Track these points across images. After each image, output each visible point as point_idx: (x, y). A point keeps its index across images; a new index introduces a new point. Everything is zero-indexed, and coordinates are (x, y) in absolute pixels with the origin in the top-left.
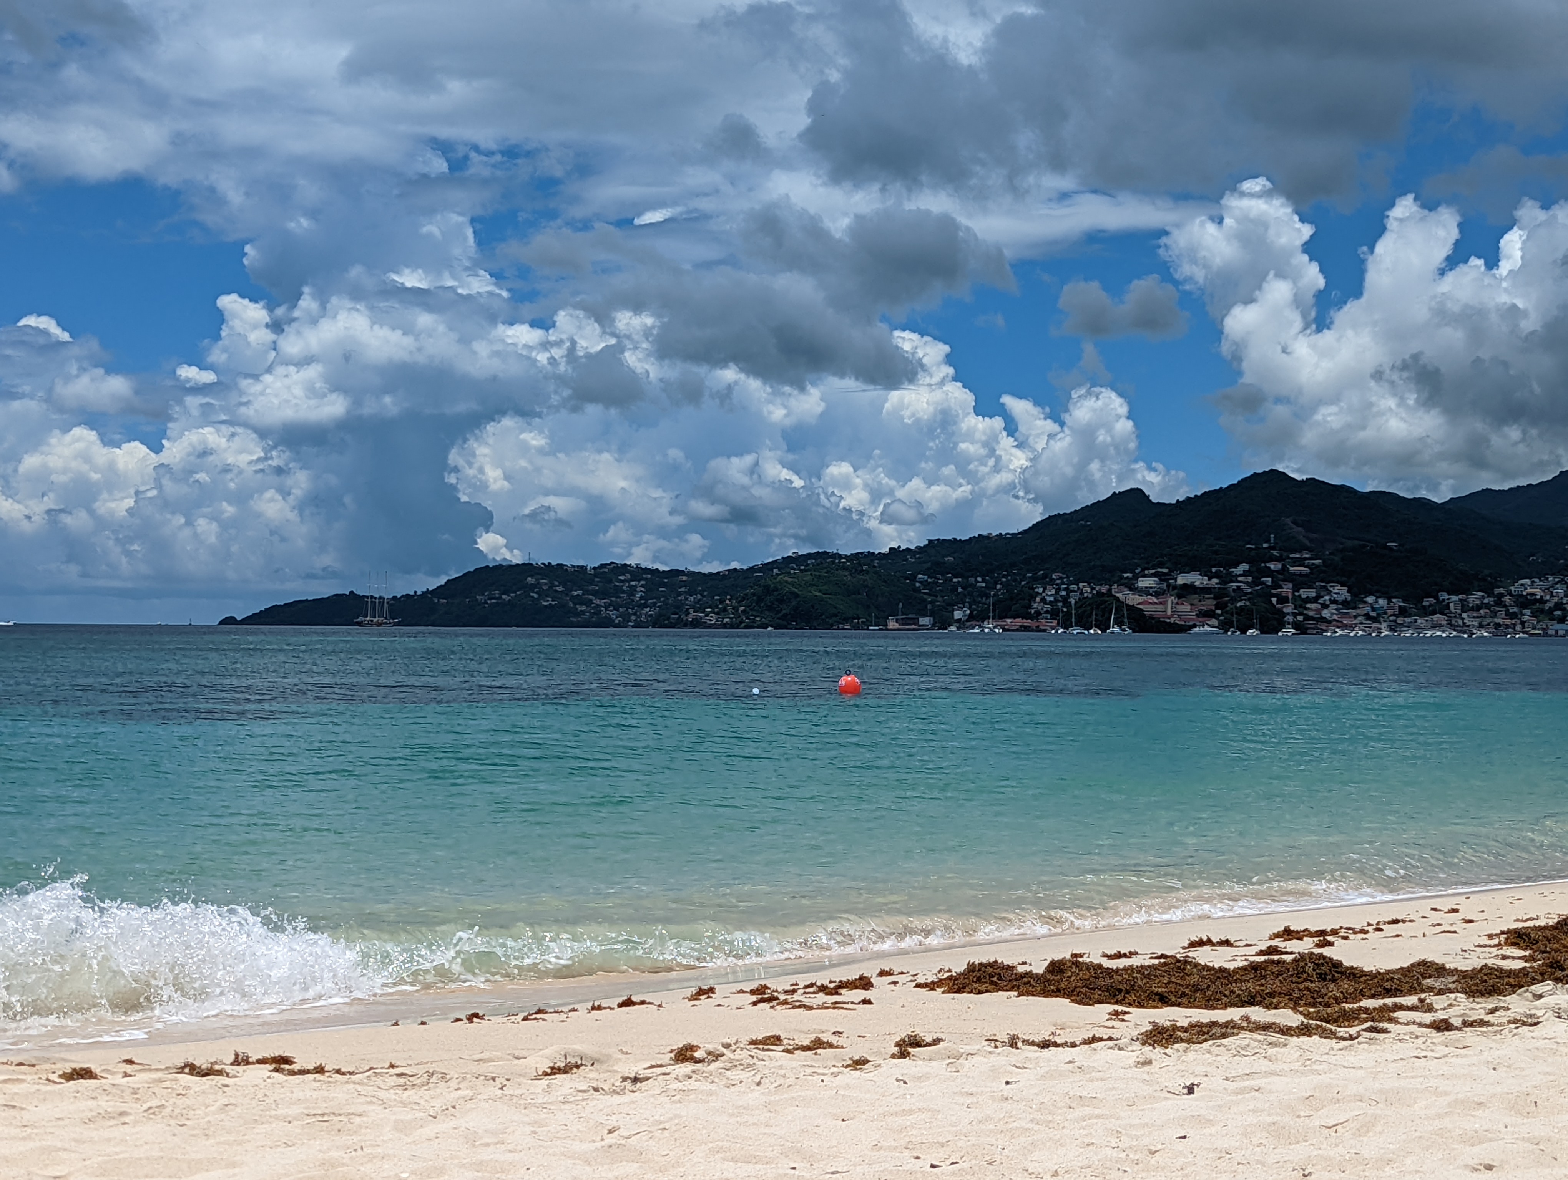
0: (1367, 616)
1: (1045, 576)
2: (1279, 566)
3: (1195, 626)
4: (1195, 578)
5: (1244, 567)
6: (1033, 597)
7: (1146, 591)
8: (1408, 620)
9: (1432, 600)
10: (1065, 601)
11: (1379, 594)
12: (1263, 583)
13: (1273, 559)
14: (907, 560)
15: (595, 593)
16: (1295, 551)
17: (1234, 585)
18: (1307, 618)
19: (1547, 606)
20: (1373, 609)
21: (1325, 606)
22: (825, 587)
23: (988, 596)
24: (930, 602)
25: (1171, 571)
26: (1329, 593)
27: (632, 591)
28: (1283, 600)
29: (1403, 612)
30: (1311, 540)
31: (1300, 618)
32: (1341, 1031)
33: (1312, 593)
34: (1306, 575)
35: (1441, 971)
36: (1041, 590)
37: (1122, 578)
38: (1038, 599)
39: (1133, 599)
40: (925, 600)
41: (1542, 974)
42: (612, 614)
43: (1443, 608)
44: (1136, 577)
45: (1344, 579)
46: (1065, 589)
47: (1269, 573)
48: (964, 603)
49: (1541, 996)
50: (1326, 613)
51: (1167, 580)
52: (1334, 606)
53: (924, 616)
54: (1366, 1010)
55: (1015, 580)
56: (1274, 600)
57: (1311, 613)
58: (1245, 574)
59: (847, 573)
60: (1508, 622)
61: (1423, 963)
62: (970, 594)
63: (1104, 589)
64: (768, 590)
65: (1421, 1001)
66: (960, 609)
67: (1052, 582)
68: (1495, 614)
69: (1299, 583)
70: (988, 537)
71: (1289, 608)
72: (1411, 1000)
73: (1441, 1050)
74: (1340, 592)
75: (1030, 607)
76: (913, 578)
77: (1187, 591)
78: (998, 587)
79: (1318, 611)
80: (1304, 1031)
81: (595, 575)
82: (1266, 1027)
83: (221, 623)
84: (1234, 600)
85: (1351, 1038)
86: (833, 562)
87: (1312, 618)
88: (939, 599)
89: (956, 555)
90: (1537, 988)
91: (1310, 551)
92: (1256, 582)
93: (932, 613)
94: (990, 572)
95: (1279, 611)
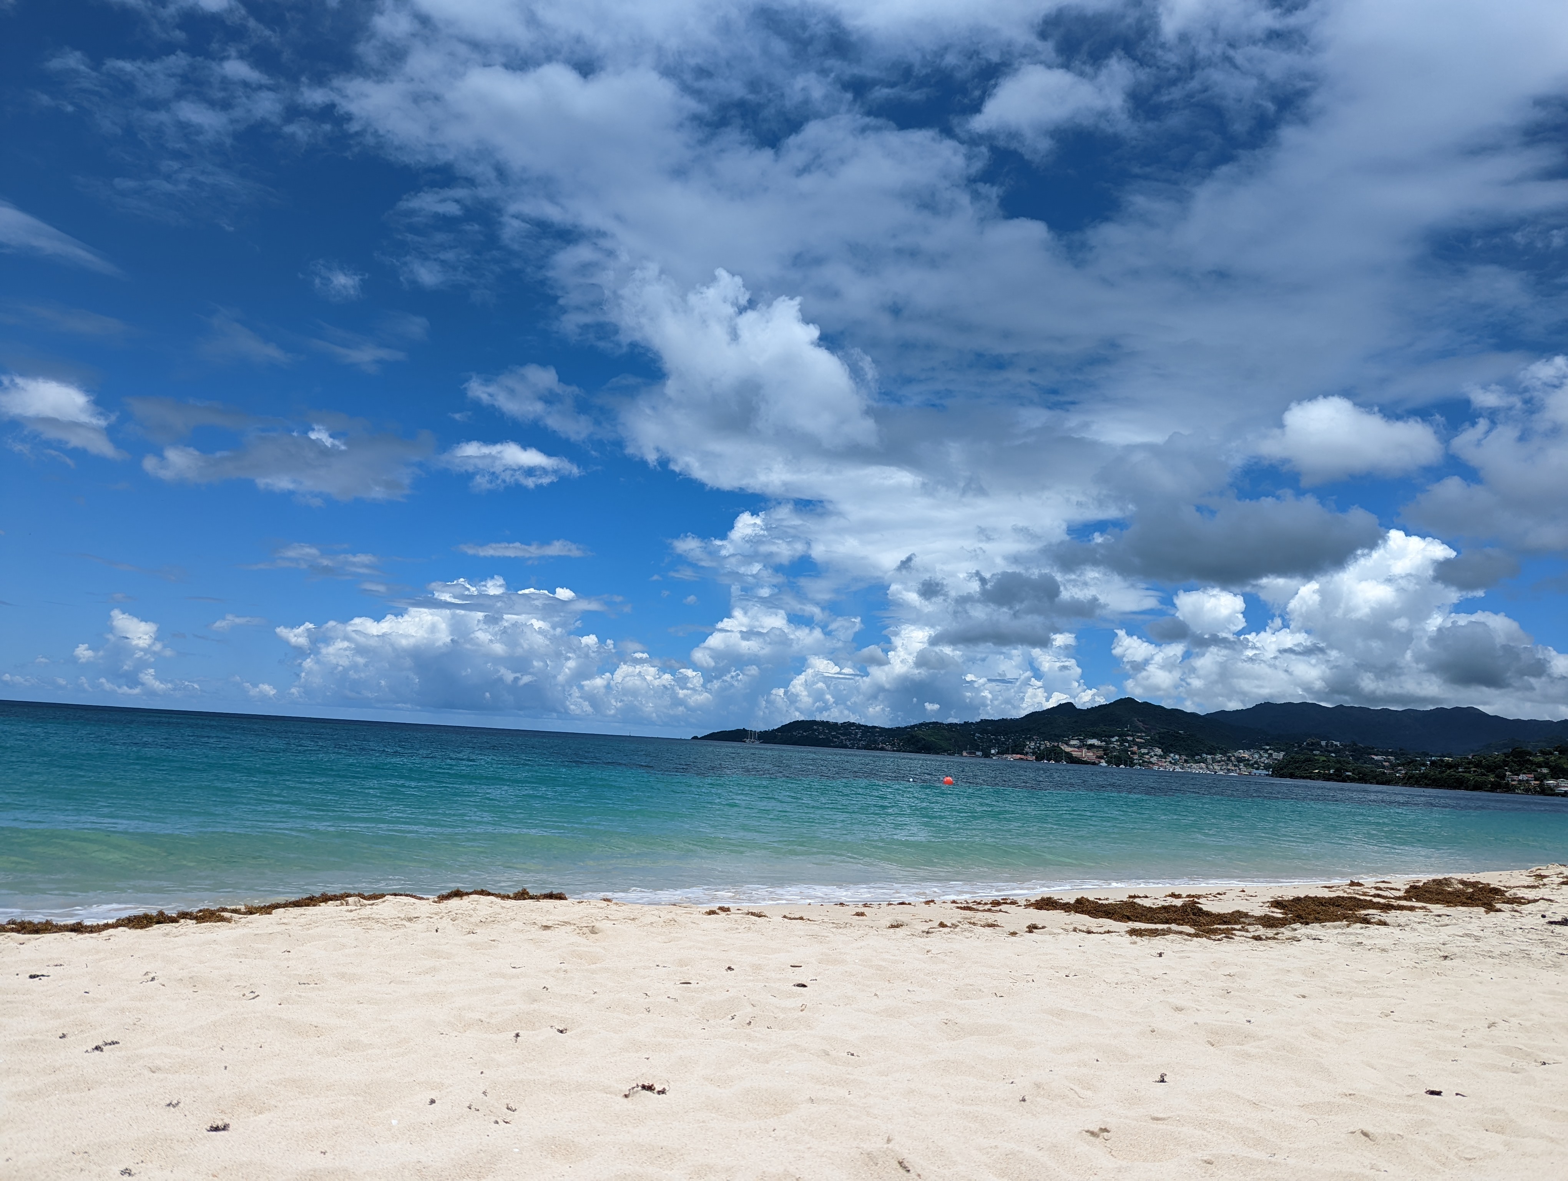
0: (1170, 762)
1: (1030, 737)
2: (1132, 738)
4: (1095, 742)
5: (1117, 738)
6: (1025, 746)
7: (1074, 746)
8: (1188, 765)
9: (1199, 757)
10: (1039, 748)
11: (1176, 753)
12: (1125, 745)
13: (1129, 735)
14: (971, 727)
15: (841, 734)
16: (1139, 732)
17: (1112, 745)
18: (1144, 762)
19: (1251, 762)
20: (1173, 759)
21: (1151, 757)
22: (936, 736)
23: (1005, 744)
24: (981, 746)
25: (1084, 738)
26: (1154, 751)
27: (856, 734)
28: (1133, 753)
29: (1186, 761)
30: (1146, 728)
31: (1141, 761)
33: (1146, 751)
34: (1143, 743)
36: (1028, 743)
37: (1063, 740)
38: (1027, 747)
39: (1068, 749)
40: (979, 745)
42: (848, 743)
43: (1204, 761)
44: (1069, 740)
45: (1160, 746)
46: (1039, 743)
47: (1127, 741)
49: (1297, 929)
50: (1152, 760)
51: (1083, 742)
52: (1156, 757)
53: (978, 751)
55: (1017, 738)
56: (1130, 753)
57: (1146, 760)
58: (1117, 741)
59: (945, 731)
60: (1233, 768)
62: (998, 743)
63: (1056, 744)
64: (913, 737)
66: (994, 749)
67: (1033, 740)
68: (1227, 764)
69: (1140, 746)
70: (1006, 720)
71: (1136, 757)
74: (1159, 751)
75: (1024, 750)
76: (974, 735)
77: (1092, 747)
79: (1148, 759)
81: (842, 726)
83: (693, 738)
84: (1111, 752)
86: (940, 727)
87: (1146, 762)
88: (985, 744)
89: (992, 726)
90: (1294, 926)
91: (1145, 733)
92: (1122, 745)
93: (982, 751)
94: (1007, 734)
95: (1132, 758)
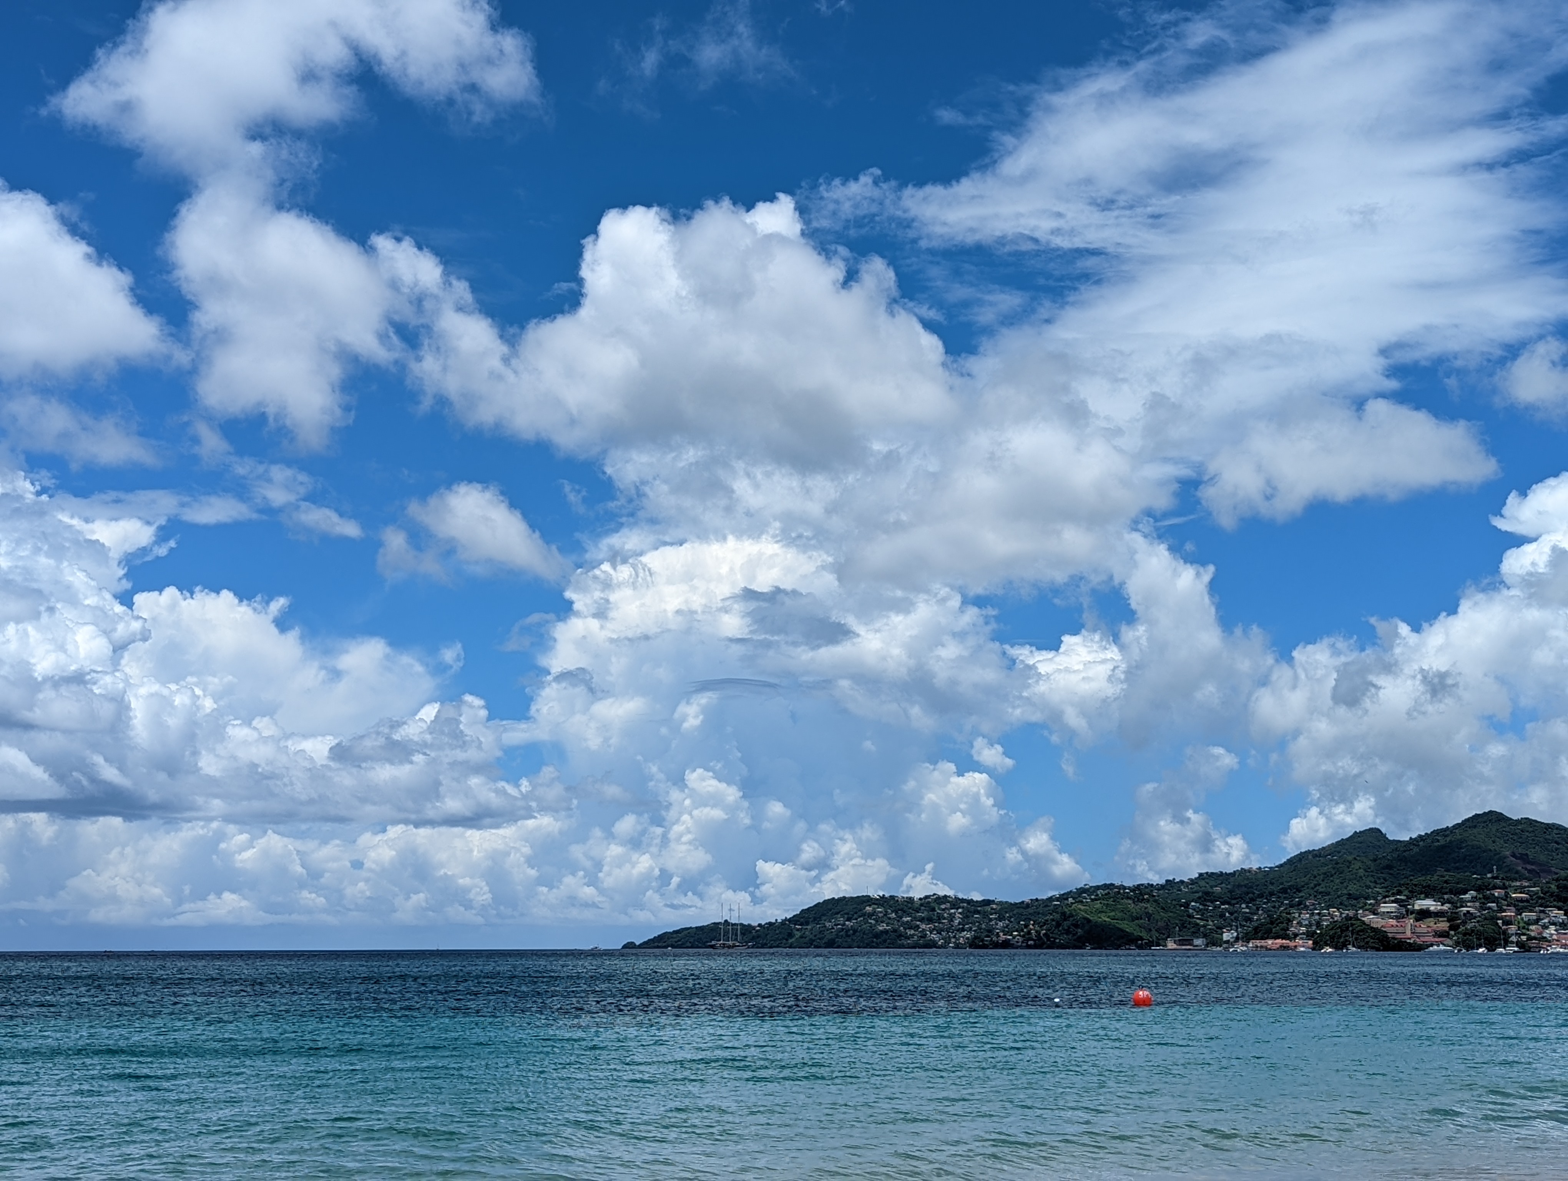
1: (1300, 903)
2: (1503, 892)
3: (1432, 945)
4: (1430, 904)
5: (1473, 893)
6: (1289, 921)
7: (1388, 915)
10: (1318, 925)
12: (1489, 908)
13: (1495, 887)
14: (1180, 890)
15: (922, 920)
16: (1515, 880)
17: (1464, 909)
18: (1530, 938)
21: (1545, 927)
22: (1113, 914)
23: (1250, 920)
24: (1204, 926)
25: (1409, 898)
26: (1548, 916)
27: (952, 917)
28: (1508, 923)
30: (1530, 871)
31: (1524, 938)
33: (1533, 915)
34: (1527, 901)
36: (1297, 915)
37: (1366, 904)
38: (1295, 922)
39: (1377, 922)
40: (1198, 924)
42: (935, 936)
44: (1378, 903)
45: (1560, 904)
46: (1319, 914)
47: (1495, 900)
48: (1231, 926)
50: (1546, 933)
51: (1405, 906)
52: (1553, 927)
53: (1198, 937)
56: (1500, 922)
57: (1533, 934)
58: (1474, 899)
59: (1130, 902)
62: (1236, 919)
63: (1351, 913)
64: (1065, 916)
66: (1229, 931)
67: (1306, 907)
69: (1520, 907)
70: (1249, 871)
71: (1513, 929)
74: (1558, 915)
75: (1288, 929)
76: (1187, 905)
77: (1424, 914)
78: (1260, 912)
79: (1539, 932)
81: (922, 905)
83: (624, 947)
84: (1464, 923)
86: (1119, 893)
87: (1535, 938)
88: (1211, 923)
89: (1223, 885)
91: (1529, 880)
92: (1482, 908)
93: (1205, 936)
94: (1252, 900)
95: (1505, 932)
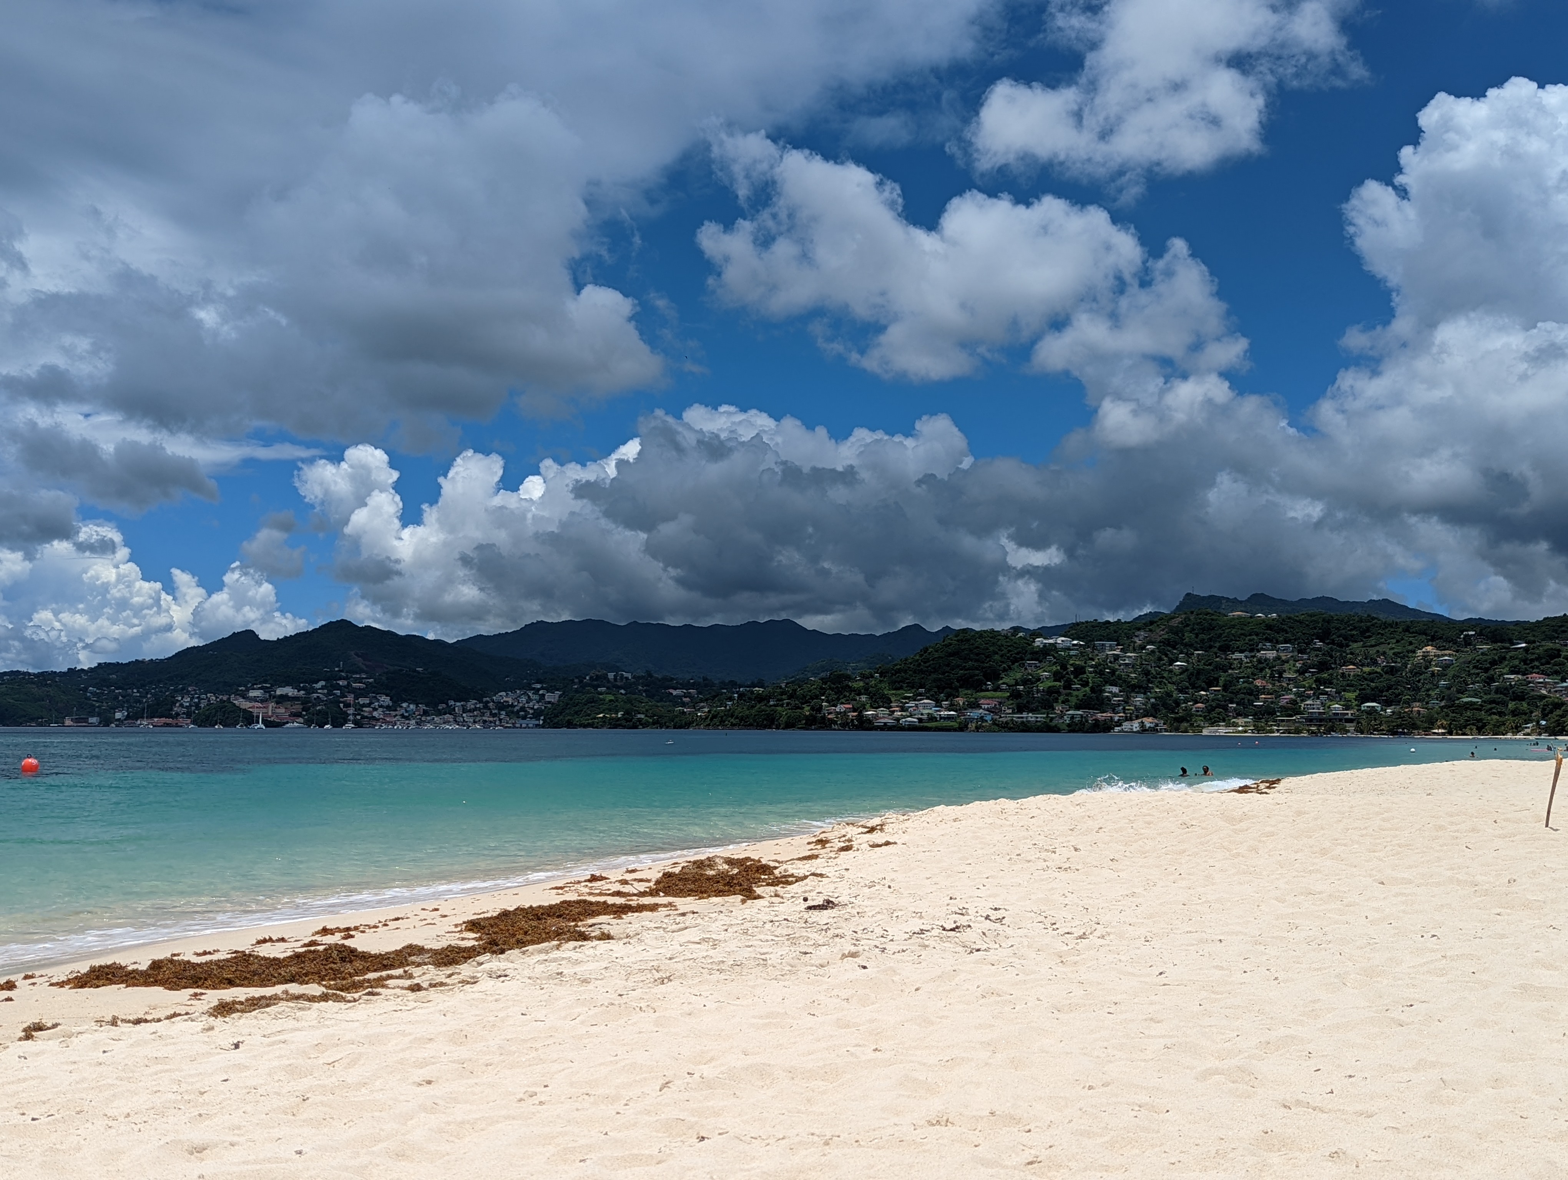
0: (403, 716)
1: (183, 689)
2: (346, 683)
3: (287, 723)
4: (289, 691)
5: (322, 683)
6: (174, 703)
7: (255, 699)
8: (429, 718)
9: (444, 706)
10: (197, 706)
11: (410, 701)
12: (334, 694)
13: (340, 679)
14: (81, 677)
16: (357, 673)
17: (315, 695)
18: (363, 717)
19: (516, 709)
20: (407, 711)
21: (375, 709)
22: (17, 696)
23: (140, 702)
24: (98, 707)
25: (272, 686)
26: (378, 701)
28: (347, 705)
29: (426, 713)
30: (367, 666)
31: (359, 717)
32: (349, 996)
33: (367, 701)
34: (363, 689)
35: (421, 950)
36: (180, 698)
37: (238, 690)
38: (177, 705)
39: (244, 704)
40: (94, 705)
41: (484, 949)
43: (451, 711)
44: (248, 690)
45: (388, 692)
46: (198, 698)
47: (339, 687)
48: (123, 707)
49: (482, 964)
50: (375, 714)
51: (269, 692)
52: (381, 709)
53: (93, 716)
54: (369, 981)
55: (161, 692)
56: (342, 705)
57: (366, 714)
58: (323, 688)
59: (34, 686)
60: (491, 719)
61: (410, 946)
62: (128, 701)
63: (225, 698)
65: (405, 972)
66: (120, 711)
67: (188, 693)
68: (483, 714)
69: (358, 693)
70: (143, 662)
71: (351, 711)
72: (400, 971)
73: (412, 1004)
74: (385, 700)
75: (172, 710)
76: (85, 690)
77: (284, 698)
78: (149, 696)
79: (371, 712)
80: (324, 998)
82: (297, 998)
84: (314, 705)
85: (355, 1001)
86: (24, 678)
87: (367, 717)
88: (105, 704)
89: (119, 674)
90: (480, 959)
91: (366, 673)
92: (330, 693)
93: (99, 715)
94: (143, 686)
95: (346, 713)
